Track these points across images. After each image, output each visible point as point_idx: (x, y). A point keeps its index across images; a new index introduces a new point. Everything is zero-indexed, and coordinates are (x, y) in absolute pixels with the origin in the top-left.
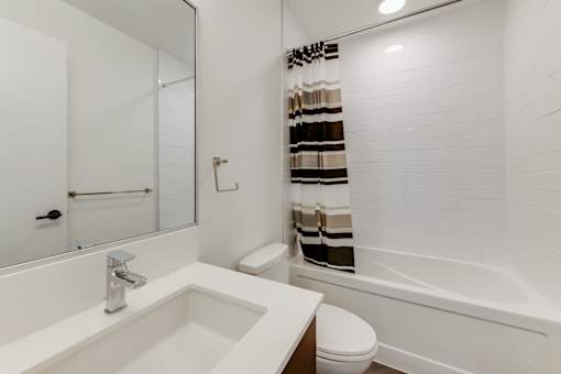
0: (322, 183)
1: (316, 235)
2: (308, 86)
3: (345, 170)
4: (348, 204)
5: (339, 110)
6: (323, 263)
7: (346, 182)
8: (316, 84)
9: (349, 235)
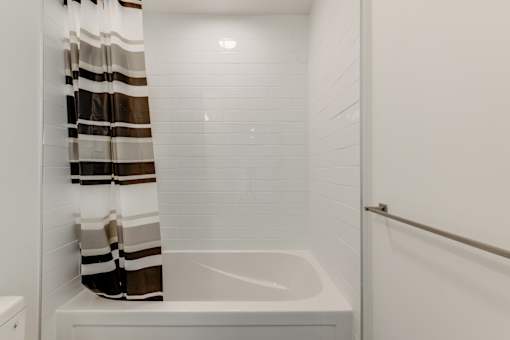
0: (117, 182)
1: (107, 258)
2: (92, 36)
3: (153, 163)
4: (156, 210)
5: (143, 82)
6: (120, 296)
7: (154, 180)
8: (104, 35)
9: (157, 251)
